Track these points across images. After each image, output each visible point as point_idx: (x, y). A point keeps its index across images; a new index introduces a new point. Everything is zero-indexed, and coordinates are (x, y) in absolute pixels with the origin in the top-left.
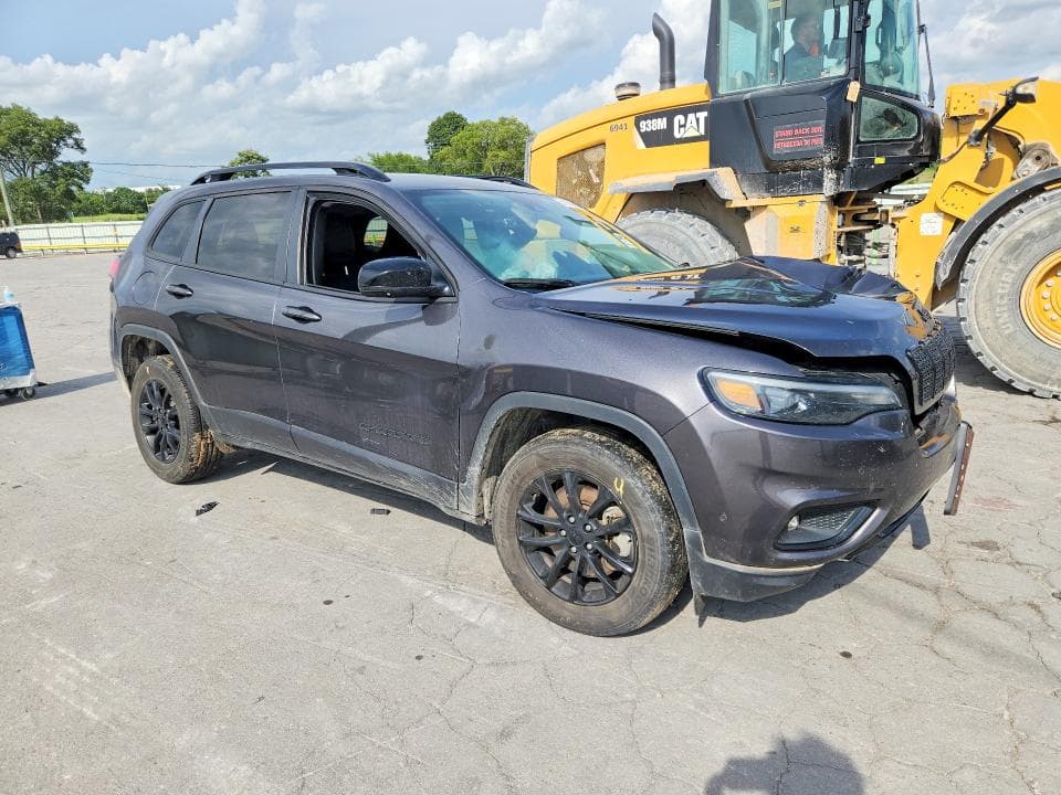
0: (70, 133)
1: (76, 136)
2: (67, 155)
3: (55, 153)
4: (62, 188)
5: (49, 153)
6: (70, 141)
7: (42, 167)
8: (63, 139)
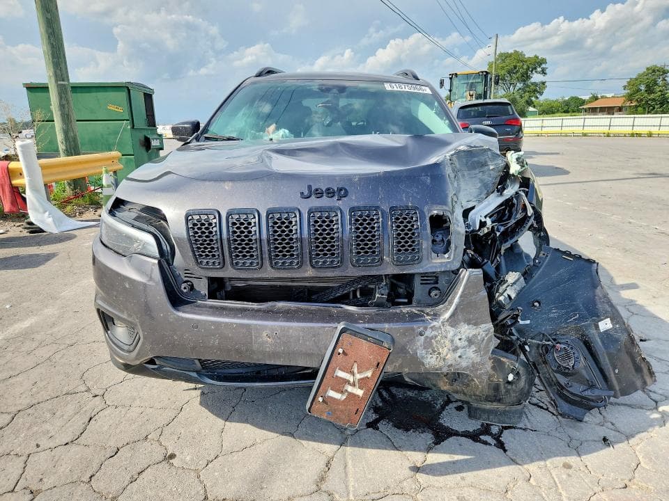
0: (540, 64)
1: (543, 66)
2: (536, 78)
3: (529, 77)
4: (526, 98)
5: (525, 77)
6: (539, 69)
7: (519, 85)
8: (535, 68)
